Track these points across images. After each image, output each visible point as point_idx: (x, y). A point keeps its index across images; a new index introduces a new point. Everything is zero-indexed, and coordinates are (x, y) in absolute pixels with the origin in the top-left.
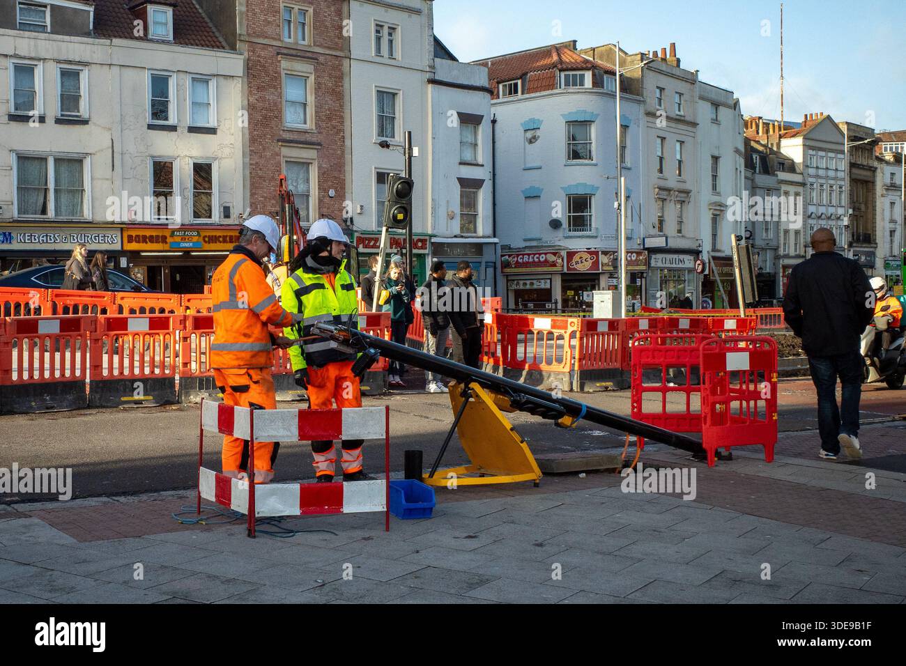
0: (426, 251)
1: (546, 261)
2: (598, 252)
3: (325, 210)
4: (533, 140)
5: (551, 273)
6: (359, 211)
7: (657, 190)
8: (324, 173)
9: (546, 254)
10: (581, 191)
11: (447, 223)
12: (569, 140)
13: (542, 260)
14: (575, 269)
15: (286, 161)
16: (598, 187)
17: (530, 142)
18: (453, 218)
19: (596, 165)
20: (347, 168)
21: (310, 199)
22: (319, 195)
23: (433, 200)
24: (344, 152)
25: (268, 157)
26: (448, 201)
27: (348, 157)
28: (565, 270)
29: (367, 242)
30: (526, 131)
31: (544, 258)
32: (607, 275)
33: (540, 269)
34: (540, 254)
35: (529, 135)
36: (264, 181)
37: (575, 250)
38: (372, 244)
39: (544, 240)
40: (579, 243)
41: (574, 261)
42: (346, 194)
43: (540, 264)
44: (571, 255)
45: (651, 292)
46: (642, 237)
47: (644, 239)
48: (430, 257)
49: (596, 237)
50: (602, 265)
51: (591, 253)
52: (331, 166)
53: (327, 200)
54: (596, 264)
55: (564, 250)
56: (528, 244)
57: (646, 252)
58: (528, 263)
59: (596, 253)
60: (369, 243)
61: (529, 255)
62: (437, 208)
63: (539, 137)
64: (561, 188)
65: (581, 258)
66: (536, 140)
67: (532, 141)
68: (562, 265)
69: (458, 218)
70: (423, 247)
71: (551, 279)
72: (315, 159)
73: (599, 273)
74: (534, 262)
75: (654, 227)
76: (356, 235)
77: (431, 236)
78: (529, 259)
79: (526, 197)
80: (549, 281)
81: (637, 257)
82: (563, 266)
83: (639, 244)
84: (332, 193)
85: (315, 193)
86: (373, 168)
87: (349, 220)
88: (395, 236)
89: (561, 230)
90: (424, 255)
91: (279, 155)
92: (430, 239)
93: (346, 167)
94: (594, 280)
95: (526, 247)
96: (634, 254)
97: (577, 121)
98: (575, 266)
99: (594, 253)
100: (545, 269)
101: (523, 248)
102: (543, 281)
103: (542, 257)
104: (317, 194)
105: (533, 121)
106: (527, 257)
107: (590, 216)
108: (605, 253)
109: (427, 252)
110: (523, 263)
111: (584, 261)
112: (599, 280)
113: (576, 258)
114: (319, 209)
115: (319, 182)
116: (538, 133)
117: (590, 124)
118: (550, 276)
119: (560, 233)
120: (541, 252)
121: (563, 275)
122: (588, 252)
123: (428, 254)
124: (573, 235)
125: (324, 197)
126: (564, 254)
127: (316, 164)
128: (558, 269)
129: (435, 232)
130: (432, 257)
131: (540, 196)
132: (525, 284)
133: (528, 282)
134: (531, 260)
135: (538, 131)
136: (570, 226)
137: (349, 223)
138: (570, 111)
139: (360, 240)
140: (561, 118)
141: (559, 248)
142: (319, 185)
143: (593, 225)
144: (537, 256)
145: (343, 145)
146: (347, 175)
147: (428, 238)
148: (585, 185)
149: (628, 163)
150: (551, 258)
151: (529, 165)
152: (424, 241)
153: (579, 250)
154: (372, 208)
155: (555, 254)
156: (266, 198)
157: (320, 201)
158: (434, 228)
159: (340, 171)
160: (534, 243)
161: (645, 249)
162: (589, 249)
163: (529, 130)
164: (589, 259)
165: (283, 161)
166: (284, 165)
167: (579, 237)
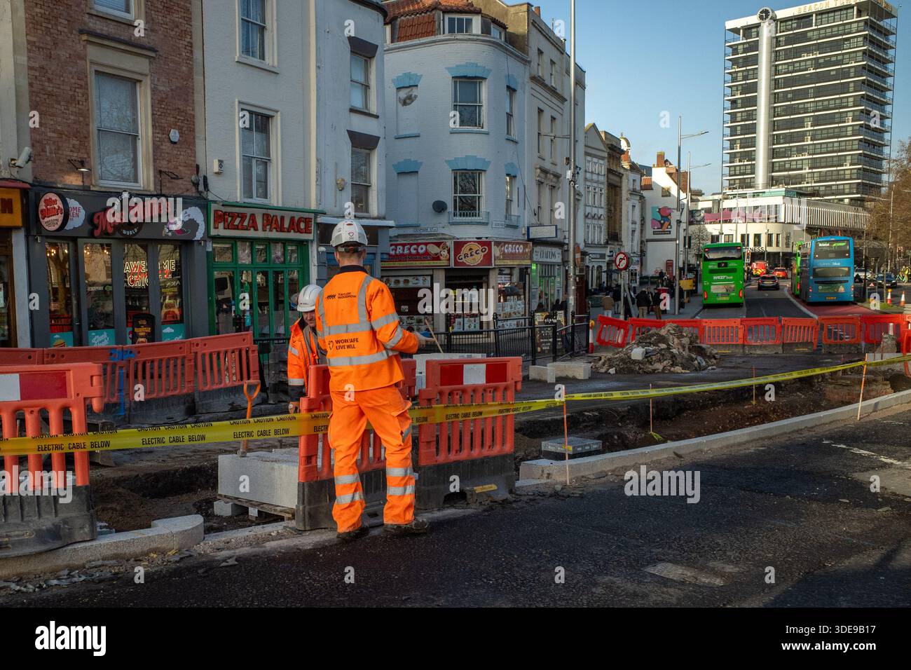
0: (310, 237)
1: (427, 253)
2: (490, 242)
3: (164, 163)
4: (408, 101)
5: (433, 268)
6: (216, 169)
7: (539, 171)
8: (161, 102)
9: (426, 244)
10: (470, 166)
11: (336, 196)
12: (456, 101)
13: (421, 252)
14: (463, 264)
15: (97, 72)
16: (490, 162)
17: (405, 103)
18: (343, 189)
19: (487, 134)
20: (198, 97)
21: (139, 143)
22: (153, 137)
23: (318, 160)
24: (192, 69)
25: (63, 59)
26: (336, 164)
27: (198, 78)
28: (452, 265)
29: (230, 219)
30: (399, 89)
31: (424, 249)
32: (497, 271)
33: (418, 263)
34: (418, 244)
35: (403, 94)
36: (58, 103)
37: (463, 240)
38: (237, 222)
39: (422, 226)
40: (468, 232)
41: (462, 254)
42: (197, 141)
43: (418, 256)
44: (459, 245)
45: (533, 290)
46: (526, 226)
47: (528, 228)
48: (315, 245)
49: (486, 224)
50: (495, 260)
51: (482, 244)
52: (172, 90)
53: (166, 147)
54: (488, 257)
55: (450, 239)
56: (401, 232)
57: (531, 243)
58: (403, 255)
59: (488, 244)
60: (233, 220)
61: (403, 245)
62: (323, 174)
63: (416, 97)
64: (446, 161)
65: (471, 249)
66: (413, 101)
67: (406, 102)
68: (447, 258)
69: (349, 189)
70: (307, 231)
71: (432, 277)
72: (146, 75)
73: (489, 269)
74: (410, 254)
75: (535, 214)
76: (213, 207)
77: (316, 213)
78: (404, 250)
79: (398, 174)
80: (429, 278)
81: (524, 249)
82: (449, 260)
83: (524, 234)
84: (175, 135)
85: (147, 133)
86: (237, 103)
87: (201, 182)
88: (270, 212)
89: (446, 214)
90: (307, 241)
91: (83, 58)
92: (316, 218)
93: (196, 95)
94: (480, 277)
95: (399, 236)
96: (521, 246)
97: (465, 77)
98: (464, 260)
99: (486, 244)
100: (427, 263)
101: (395, 236)
102: (421, 278)
103: (422, 249)
104: (150, 134)
105: (409, 76)
106: (401, 247)
107: (479, 197)
108: (498, 244)
109: (312, 238)
110: (396, 255)
111: (474, 253)
112: (487, 276)
113: (465, 250)
114: (155, 161)
115: (153, 114)
116: (415, 92)
117: (480, 83)
118: (430, 273)
119: (444, 218)
120: (419, 241)
121: (448, 270)
122: (479, 243)
123: (312, 241)
124: (458, 221)
125: (161, 141)
126: (450, 244)
127: (147, 82)
128: (443, 262)
129: (320, 208)
130: (319, 246)
131: (417, 172)
132: (397, 282)
133: (402, 279)
134: (406, 252)
135: (414, 89)
136: (455, 209)
137: (201, 188)
138: (458, 63)
139: (221, 217)
140: (447, 71)
141: (444, 237)
142: (153, 120)
143: (483, 208)
144: (415, 246)
145: (191, 59)
146: (197, 108)
147: (312, 216)
148: (474, 158)
149: (515, 135)
150: (434, 250)
151: (402, 133)
152: (307, 221)
153: (467, 240)
154: (235, 166)
155: (438, 244)
156: (60, 133)
157: (156, 148)
158: (319, 201)
159: (186, 101)
160: (410, 231)
161: (529, 240)
162: (481, 238)
163: (404, 87)
164: (480, 252)
165: (91, 70)
166: (92, 78)
167: (468, 223)
